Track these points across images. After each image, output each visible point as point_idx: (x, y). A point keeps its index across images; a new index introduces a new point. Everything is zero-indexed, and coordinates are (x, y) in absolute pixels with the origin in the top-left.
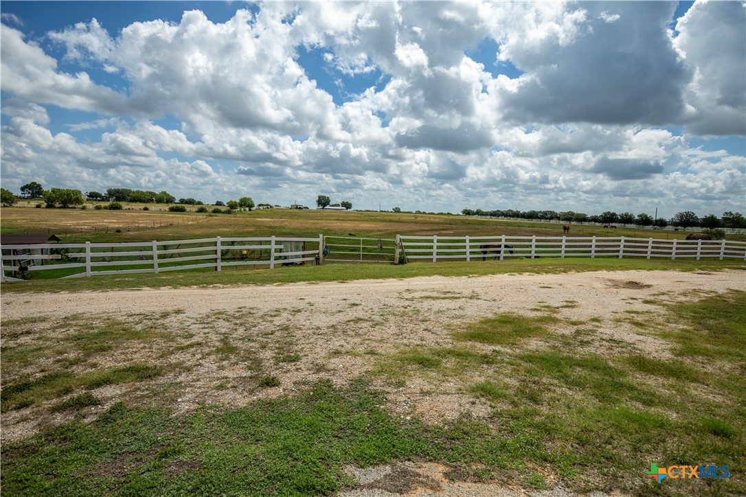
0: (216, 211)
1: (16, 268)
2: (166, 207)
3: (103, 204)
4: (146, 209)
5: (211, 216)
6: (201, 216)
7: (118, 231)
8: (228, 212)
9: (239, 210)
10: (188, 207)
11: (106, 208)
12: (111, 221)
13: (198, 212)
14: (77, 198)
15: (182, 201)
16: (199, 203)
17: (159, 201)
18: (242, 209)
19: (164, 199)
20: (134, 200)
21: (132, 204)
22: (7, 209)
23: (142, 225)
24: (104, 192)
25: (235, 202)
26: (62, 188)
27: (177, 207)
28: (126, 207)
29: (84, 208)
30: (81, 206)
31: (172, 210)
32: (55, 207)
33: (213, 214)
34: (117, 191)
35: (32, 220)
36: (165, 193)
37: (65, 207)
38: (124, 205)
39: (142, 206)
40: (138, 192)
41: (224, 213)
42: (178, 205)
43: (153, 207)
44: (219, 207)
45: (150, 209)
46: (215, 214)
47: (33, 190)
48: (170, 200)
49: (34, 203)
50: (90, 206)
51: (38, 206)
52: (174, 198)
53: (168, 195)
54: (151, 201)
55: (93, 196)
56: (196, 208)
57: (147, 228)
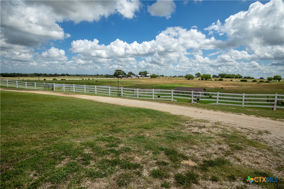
0: (261, 82)
1: (196, 99)
2: (239, 80)
3: (217, 79)
4: (231, 80)
5: (259, 83)
6: (254, 83)
7: (222, 88)
8: (267, 82)
9: (273, 81)
10: (248, 80)
11: (218, 80)
12: (219, 85)
13: (252, 82)
14: (210, 77)
15: (245, 78)
16: (253, 78)
17: (236, 78)
18: (275, 81)
19: (238, 77)
20: (227, 77)
21: (226, 79)
22: (192, 80)
23: (230, 86)
24: (217, 75)
25: (272, 78)
26: (206, 74)
27: (244, 80)
28: (225, 80)
29: (211, 80)
30: (210, 80)
31: (242, 81)
32: (203, 80)
33: (260, 83)
34: (222, 75)
35: (197, 84)
36: (239, 75)
37: (206, 80)
38: (224, 79)
39: (230, 79)
40: (229, 75)
41: (265, 82)
42: (244, 79)
43: (234, 80)
44: (262, 80)
45: (233, 80)
46: (261, 83)
47: (198, 75)
48: (240, 77)
49: (198, 79)
50: (213, 79)
51: (199, 80)
52: (242, 76)
53: (240, 75)
54: (233, 77)
55: (214, 76)
56: (252, 80)
57: (232, 88)
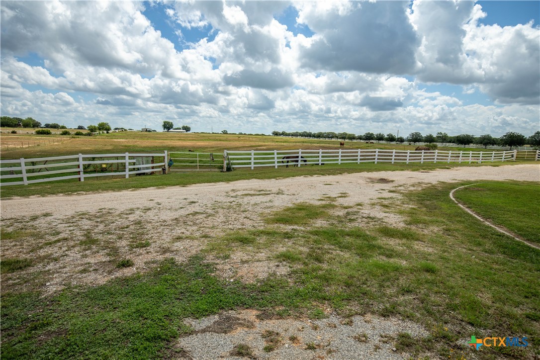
0: (78, 134)
2: (33, 131)
4: (14, 132)
5: (74, 138)
6: (65, 138)
8: (89, 135)
9: (98, 132)
10: (53, 131)
13: (62, 134)
15: (47, 126)
16: (63, 127)
17: (26, 125)
18: (101, 132)
19: (30, 124)
20: (2, 125)
23: (10, 146)
25: (95, 126)
27: (43, 131)
31: (38, 133)
33: (76, 136)
36: (31, 119)
39: (11, 129)
40: (5, 118)
41: (85, 135)
42: (44, 129)
43: (20, 131)
44: (81, 131)
45: (18, 132)
46: (78, 136)
48: (36, 125)
52: (40, 123)
53: (34, 120)
54: (17, 125)
56: (60, 131)
57: (15, 149)
